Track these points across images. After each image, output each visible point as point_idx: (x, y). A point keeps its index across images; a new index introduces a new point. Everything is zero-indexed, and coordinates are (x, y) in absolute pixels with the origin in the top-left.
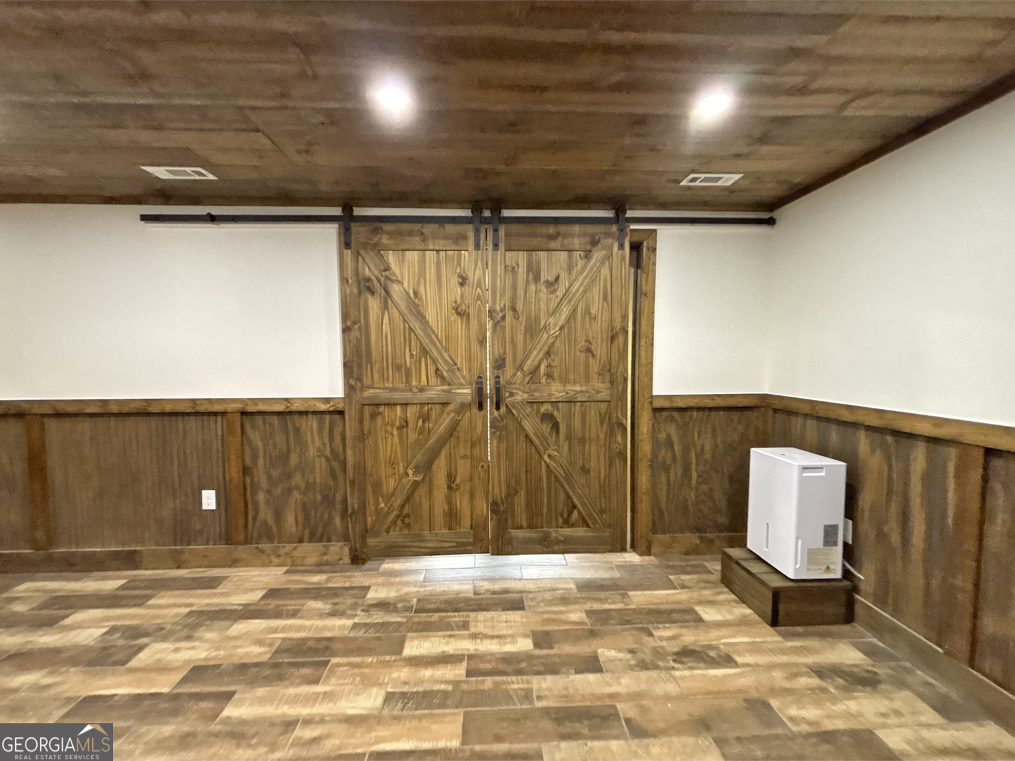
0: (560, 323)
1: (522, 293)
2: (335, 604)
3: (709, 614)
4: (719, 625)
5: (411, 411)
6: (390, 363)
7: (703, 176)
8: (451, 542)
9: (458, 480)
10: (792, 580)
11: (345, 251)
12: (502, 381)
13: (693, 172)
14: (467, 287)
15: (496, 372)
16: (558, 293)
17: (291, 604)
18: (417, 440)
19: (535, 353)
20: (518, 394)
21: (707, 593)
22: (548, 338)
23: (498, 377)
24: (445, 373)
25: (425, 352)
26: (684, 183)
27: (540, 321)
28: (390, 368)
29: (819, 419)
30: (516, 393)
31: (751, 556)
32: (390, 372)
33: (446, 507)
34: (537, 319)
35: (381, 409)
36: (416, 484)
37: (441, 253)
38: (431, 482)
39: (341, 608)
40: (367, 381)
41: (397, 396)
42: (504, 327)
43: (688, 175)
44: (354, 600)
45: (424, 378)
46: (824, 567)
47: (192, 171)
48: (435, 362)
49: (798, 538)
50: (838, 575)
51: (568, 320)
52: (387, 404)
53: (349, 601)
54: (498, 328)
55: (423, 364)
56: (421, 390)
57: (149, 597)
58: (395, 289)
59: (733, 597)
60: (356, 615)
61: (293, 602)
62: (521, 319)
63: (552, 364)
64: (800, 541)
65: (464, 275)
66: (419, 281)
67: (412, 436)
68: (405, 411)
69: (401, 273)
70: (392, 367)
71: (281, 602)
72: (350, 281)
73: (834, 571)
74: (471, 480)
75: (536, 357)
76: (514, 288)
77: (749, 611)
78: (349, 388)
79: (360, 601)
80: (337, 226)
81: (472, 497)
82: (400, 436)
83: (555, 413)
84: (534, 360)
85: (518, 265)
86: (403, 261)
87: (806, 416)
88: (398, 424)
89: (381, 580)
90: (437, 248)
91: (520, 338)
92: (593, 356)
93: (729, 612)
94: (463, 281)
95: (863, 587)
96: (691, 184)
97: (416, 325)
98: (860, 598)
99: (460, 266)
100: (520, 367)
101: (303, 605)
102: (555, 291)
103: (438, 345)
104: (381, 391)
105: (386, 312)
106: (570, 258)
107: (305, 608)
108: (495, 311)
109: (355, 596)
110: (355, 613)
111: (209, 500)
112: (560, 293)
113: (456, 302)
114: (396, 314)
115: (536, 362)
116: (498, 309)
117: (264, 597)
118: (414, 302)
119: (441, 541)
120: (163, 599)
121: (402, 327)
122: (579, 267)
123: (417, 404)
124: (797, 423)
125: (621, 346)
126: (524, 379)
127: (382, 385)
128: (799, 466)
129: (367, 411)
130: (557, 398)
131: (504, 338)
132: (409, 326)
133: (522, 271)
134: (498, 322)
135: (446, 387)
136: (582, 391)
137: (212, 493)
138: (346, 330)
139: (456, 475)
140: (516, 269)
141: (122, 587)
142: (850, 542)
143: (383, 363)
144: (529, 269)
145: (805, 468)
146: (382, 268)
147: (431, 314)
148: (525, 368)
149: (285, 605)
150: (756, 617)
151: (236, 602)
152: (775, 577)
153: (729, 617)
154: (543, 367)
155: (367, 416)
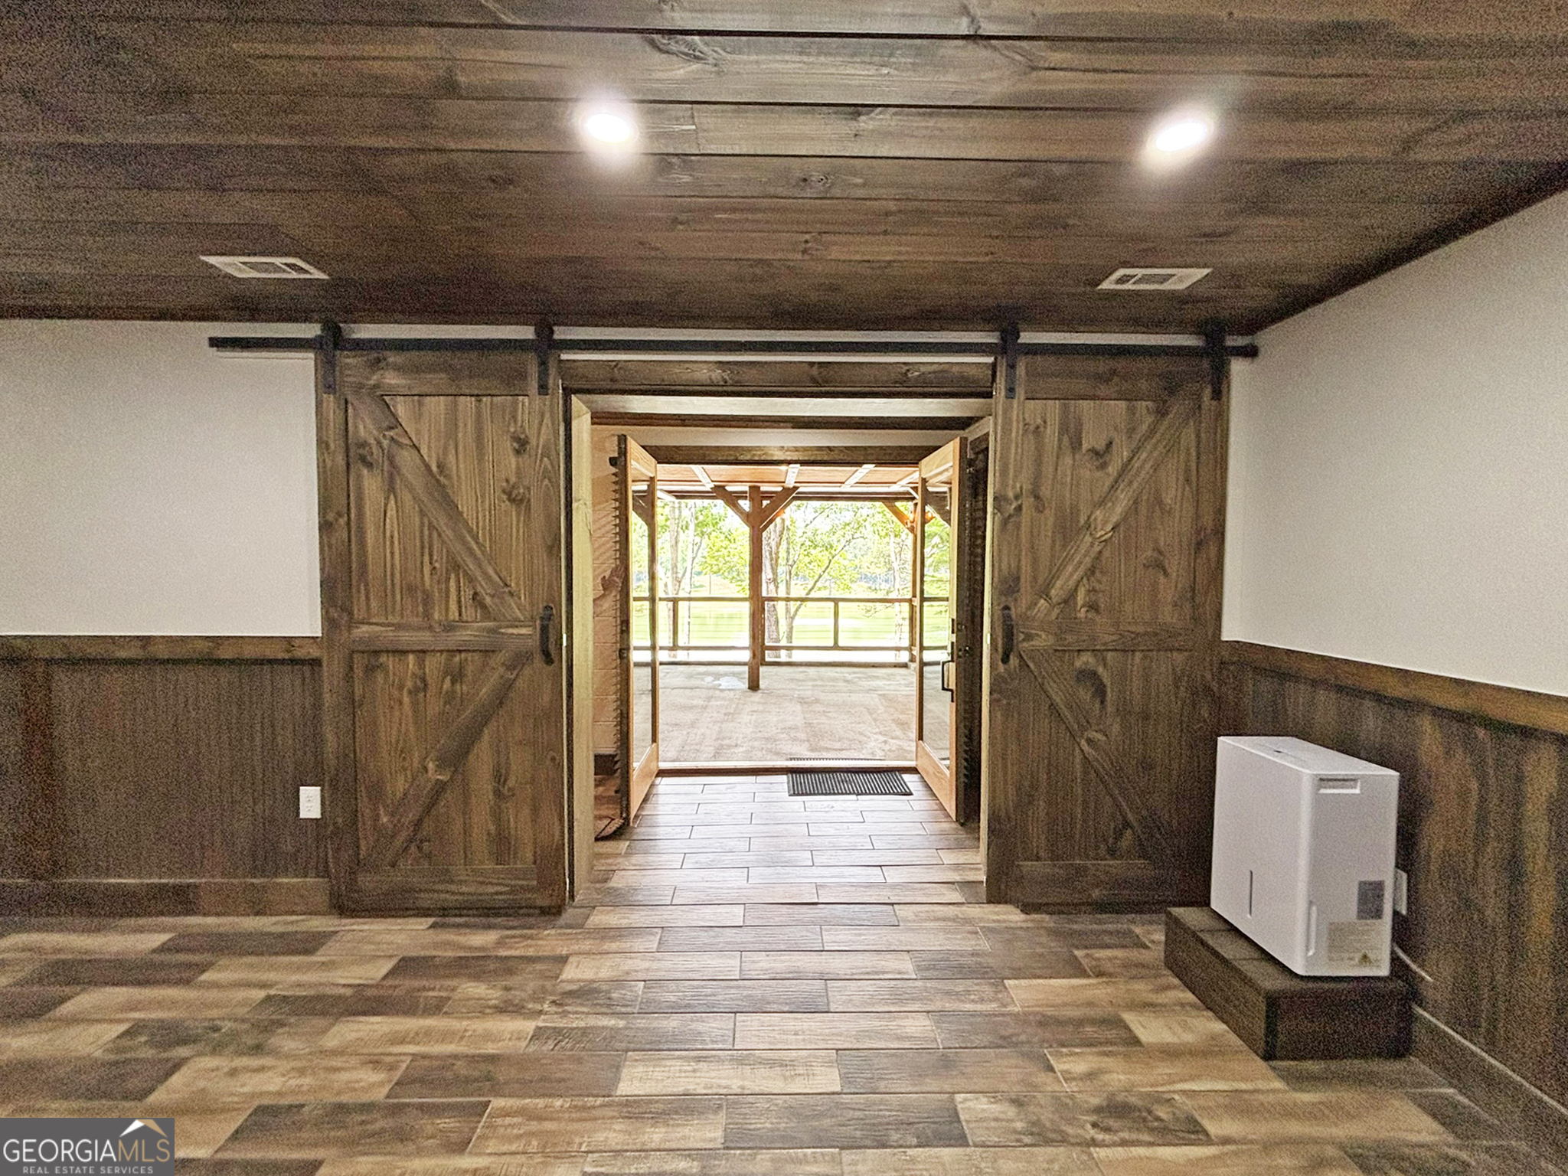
0: (1114, 519)
1: (1051, 469)
2: (507, 989)
3: (1149, 1030)
4: (1170, 1053)
5: (433, 665)
6: (397, 580)
7: (1140, 272)
8: (500, 884)
9: (511, 783)
10: (1302, 978)
11: (325, 396)
12: (1013, 612)
13: (1125, 264)
14: (526, 456)
15: (1003, 598)
16: (1110, 469)
17: (434, 989)
18: (442, 713)
19: (1070, 568)
20: (1040, 636)
21: (1142, 989)
22: (1092, 545)
23: (1007, 608)
24: (488, 600)
25: (456, 566)
26: (1107, 285)
27: (1078, 515)
28: (398, 591)
29: (1340, 689)
30: (1037, 635)
31: (1221, 926)
32: (398, 597)
33: (492, 828)
34: (1075, 511)
35: (383, 659)
36: (440, 788)
37: (484, 399)
38: (465, 784)
39: (517, 995)
40: (359, 613)
41: (406, 638)
42: (1018, 526)
43: (1115, 270)
44: (541, 983)
45: (453, 606)
46: (1358, 956)
47: (286, 264)
48: (471, 580)
49: (1311, 903)
50: (1384, 971)
51: (1125, 518)
52: (395, 652)
53: (531, 986)
54: (1010, 526)
55: (452, 583)
56: (449, 628)
57: (203, 968)
58: (406, 459)
59: (1189, 996)
60: (541, 1012)
61: (438, 984)
62: (1047, 511)
63: (1098, 586)
64: (1314, 908)
65: (523, 436)
66: (445, 449)
67: (434, 706)
68: (421, 664)
69: (418, 432)
70: (402, 588)
71: (416, 983)
72: (332, 446)
73: (1377, 963)
74: (533, 781)
75: (1071, 575)
76: (1039, 462)
77: (1219, 1027)
78: (329, 622)
79: (548, 984)
80: (312, 355)
81: (535, 810)
82: (415, 704)
83: (1100, 670)
84: (1068, 580)
85: (1045, 422)
86: (420, 415)
87: (1314, 683)
88: (409, 684)
89: (587, 945)
90: (476, 392)
91: (1045, 544)
92: (1166, 574)
93: (1185, 1026)
94: (521, 445)
95: (1429, 994)
96: (1119, 287)
97: (443, 522)
98: (1420, 1011)
99: (515, 422)
100: (1045, 593)
101: (454, 990)
102: (1103, 466)
103: (478, 552)
104: (383, 629)
105: (392, 497)
106: (1131, 411)
107: (456, 996)
108: (1006, 499)
109: (543, 976)
110: (538, 1007)
111: (310, 802)
112: (1112, 470)
113: (507, 481)
114: (407, 497)
115: (1071, 583)
116: (1011, 494)
117: (392, 973)
118: (438, 481)
119: (482, 883)
120: (225, 972)
121: (417, 524)
122: (1144, 427)
123: (441, 651)
124: (1298, 697)
125: (1213, 559)
126: (1048, 613)
127: (383, 620)
128: (1316, 775)
129: (359, 662)
130: (1105, 644)
131: (1018, 545)
132: (430, 523)
133: (1051, 434)
134: (1010, 516)
135: (491, 624)
136: (1146, 633)
137: (315, 791)
138: (325, 527)
139: (508, 773)
140: (1042, 429)
141: (163, 949)
142: (1404, 912)
143: (386, 580)
144: (1064, 429)
145: (1324, 781)
146: (385, 424)
147: (466, 502)
148: (1053, 592)
149: (424, 989)
150: (1233, 1039)
151: (343, 982)
152: (1270, 969)
153: (1189, 1038)
154: (1081, 597)
155: (358, 672)
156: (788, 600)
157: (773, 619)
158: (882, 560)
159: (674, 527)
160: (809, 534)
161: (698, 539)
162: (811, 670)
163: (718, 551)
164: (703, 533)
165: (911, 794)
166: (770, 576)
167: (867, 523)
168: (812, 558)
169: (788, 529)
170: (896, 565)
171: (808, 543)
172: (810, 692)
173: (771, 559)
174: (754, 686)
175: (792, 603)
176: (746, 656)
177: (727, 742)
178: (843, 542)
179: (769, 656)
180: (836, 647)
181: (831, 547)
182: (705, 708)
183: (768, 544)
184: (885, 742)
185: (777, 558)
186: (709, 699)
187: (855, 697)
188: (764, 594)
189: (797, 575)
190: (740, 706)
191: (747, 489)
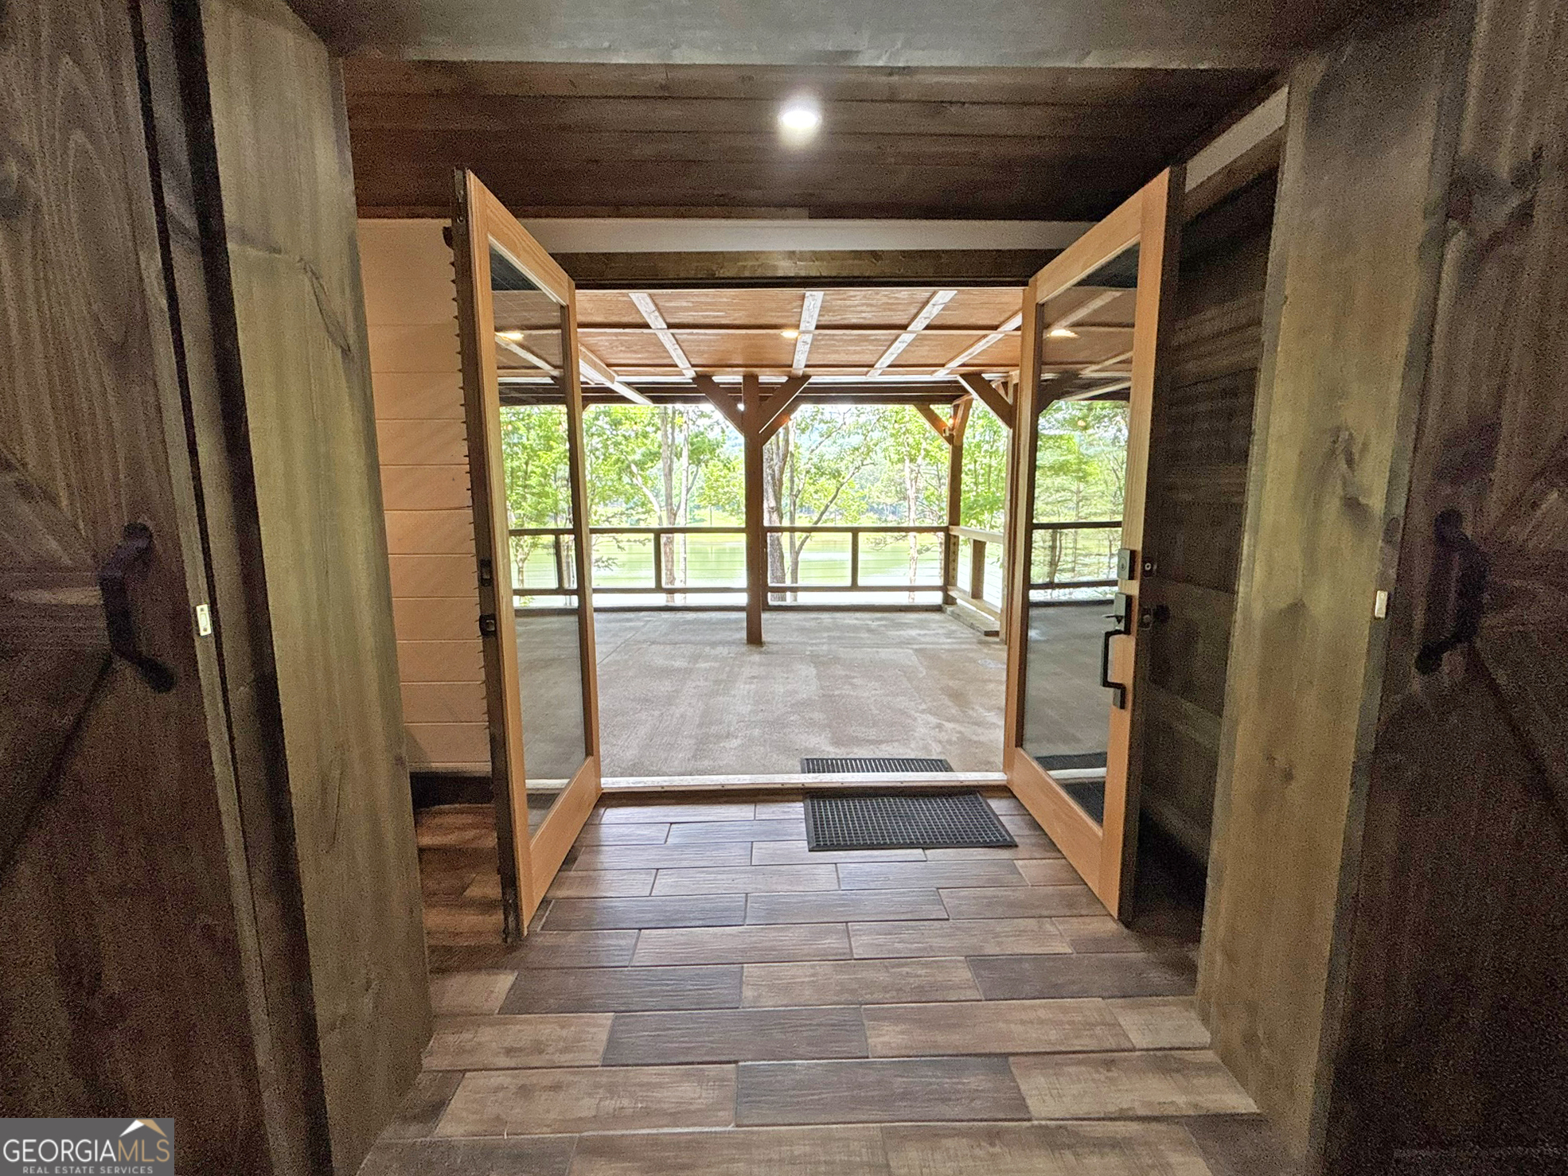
156: (792, 530)
157: (777, 554)
158: (893, 488)
159: (666, 453)
160: (815, 460)
161: (693, 468)
162: (826, 616)
163: (717, 481)
164: (699, 462)
165: (1016, 846)
166: (773, 504)
167: (877, 448)
168: (818, 487)
169: (792, 455)
170: (911, 493)
171: (813, 470)
172: (825, 647)
173: (774, 485)
174: (755, 638)
175: (797, 534)
176: (742, 599)
177: (714, 729)
178: (852, 470)
179: (772, 599)
180: (854, 587)
181: (840, 475)
182: (688, 672)
183: (770, 467)
184: (939, 727)
185: (781, 484)
186: (695, 658)
187: (885, 654)
188: (766, 523)
189: (801, 506)
190: (736, 669)
191: (739, 379)
